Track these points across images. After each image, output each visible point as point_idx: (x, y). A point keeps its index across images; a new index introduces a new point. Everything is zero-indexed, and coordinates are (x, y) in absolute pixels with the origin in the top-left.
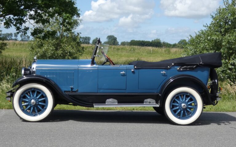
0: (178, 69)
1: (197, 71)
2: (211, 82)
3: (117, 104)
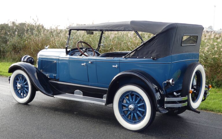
2: (166, 82)
3: (82, 96)
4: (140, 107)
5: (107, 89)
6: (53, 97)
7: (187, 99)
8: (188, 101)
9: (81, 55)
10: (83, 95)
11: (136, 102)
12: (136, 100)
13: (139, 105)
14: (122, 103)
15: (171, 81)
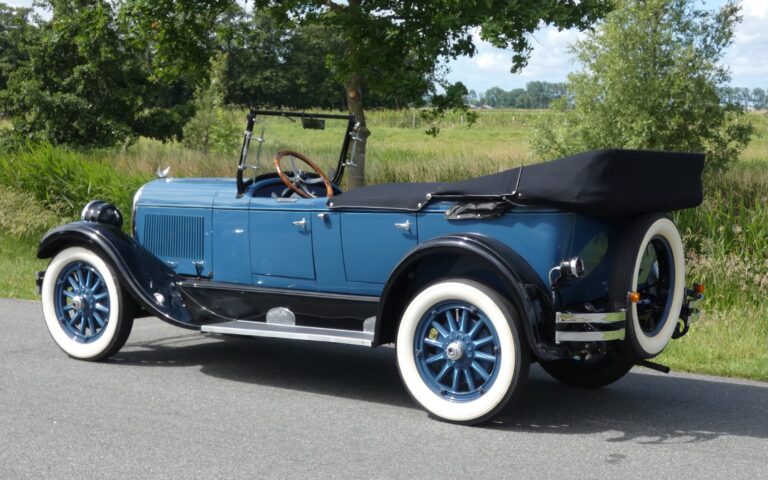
0: (448, 212)
1: (510, 225)
2: (558, 268)
3: (293, 326)
4: (480, 348)
5: (377, 299)
6: (199, 329)
7: (624, 319)
8: (626, 324)
9: (288, 195)
10: (297, 324)
11: (470, 334)
12: (467, 330)
13: (476, 343)
14: (426, 339)
15: (573, 263)
